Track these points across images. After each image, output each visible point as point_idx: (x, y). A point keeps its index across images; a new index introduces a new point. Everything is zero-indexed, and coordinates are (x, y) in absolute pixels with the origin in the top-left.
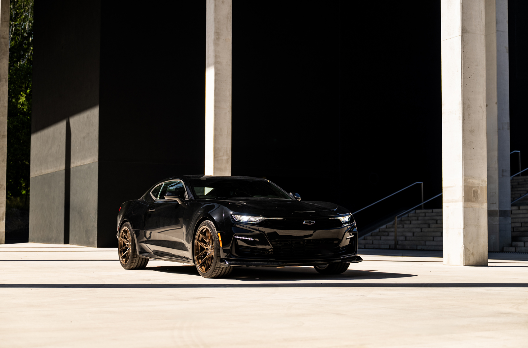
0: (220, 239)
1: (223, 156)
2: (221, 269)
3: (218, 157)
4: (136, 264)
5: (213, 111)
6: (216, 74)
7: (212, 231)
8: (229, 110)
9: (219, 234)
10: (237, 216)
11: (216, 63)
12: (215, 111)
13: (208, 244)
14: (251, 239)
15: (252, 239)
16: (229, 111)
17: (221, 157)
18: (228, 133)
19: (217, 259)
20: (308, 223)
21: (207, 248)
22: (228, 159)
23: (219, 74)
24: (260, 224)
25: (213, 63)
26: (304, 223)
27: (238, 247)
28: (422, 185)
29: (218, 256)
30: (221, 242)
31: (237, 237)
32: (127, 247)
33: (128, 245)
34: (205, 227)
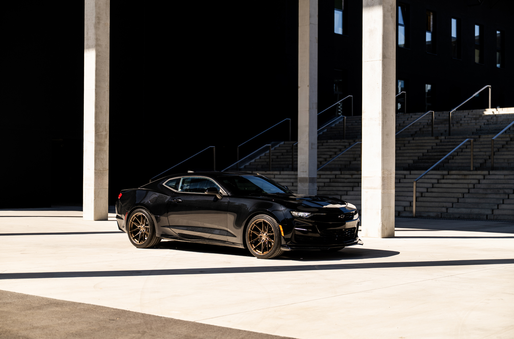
0: (281, 229)
1: (103, 131)
2: (278, 252)
3: (98, 133)
4: (152, 244)
5: (94, 90)
6: (97, 56)
7: (272, 224)
8: (107, 89)
9: (280, 226)
10: (294, 212)
11: (97, 46)
12: (96, 90)
13: (263, 232)
14: (305, 230)
15: (306, 230)
16: (107, 90)
17: (101, 132)
18: (106, 110)
19: (278, 245)
20: (341, 216)
21: (260, 236)
22: (106, 135)
23: (100, 56)
24: (310, 218)
25: (94, 45)
26: (339, 217)
27: (296, 236)
28: (214, 149)
29: (278, 243)
30: (282, 233)
31: (296, 229)
32: (138, 229)
33: (140, 228)
34: (263, 219)
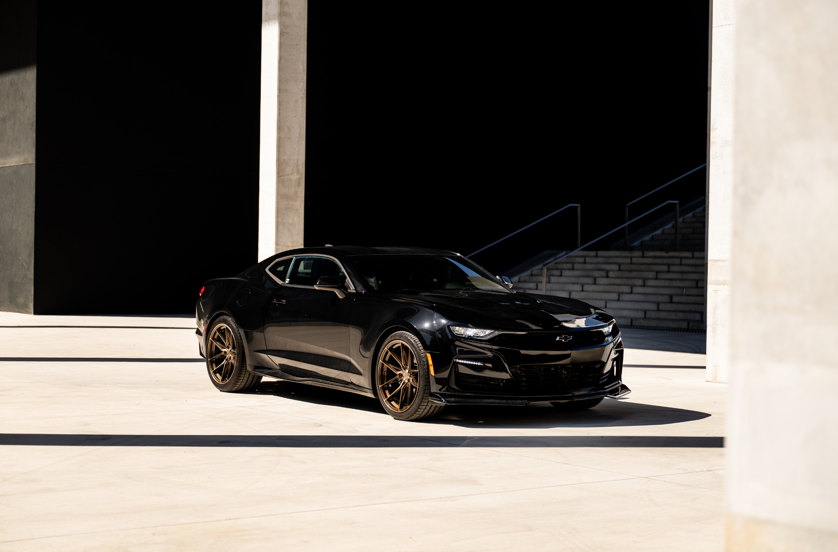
0: (430, 362)
1: (292, 174)
2: (428, 408)
3: (283, 176)
4: (243, 384)
5: (277, 97)
6: (282, 34)
7: (414, 350)
8: (302, 95)
9: (429, 355)
10: (457, 328)
11: (283, 16)
12: (279, 96)
13: (403, 367)
14: (479, 364)
15: (482, 364)
16: (302, 98)
17: (288, 175)
18: (299, 134)
19: (424, 393)
20: (563, 339)
21: (400, 374)
22: (299, 180)
23: (287, 33)
24: (491, 341)
25: (277, 14)
26: (558, 339)
27: (459, 377)
28: (579, 209)
29: (425, 389)
30: (432, 369)
31: (457, 360)
32: (222, 356)
33: (225, 352)
34: (401, 341)
